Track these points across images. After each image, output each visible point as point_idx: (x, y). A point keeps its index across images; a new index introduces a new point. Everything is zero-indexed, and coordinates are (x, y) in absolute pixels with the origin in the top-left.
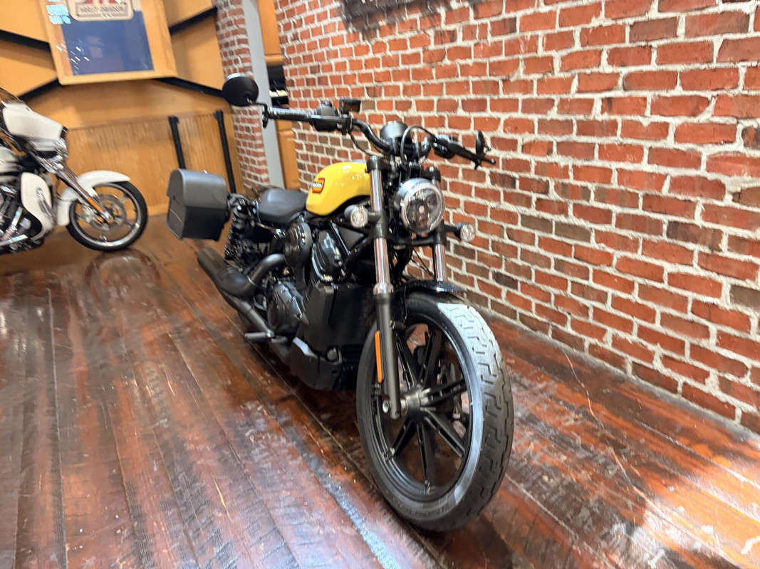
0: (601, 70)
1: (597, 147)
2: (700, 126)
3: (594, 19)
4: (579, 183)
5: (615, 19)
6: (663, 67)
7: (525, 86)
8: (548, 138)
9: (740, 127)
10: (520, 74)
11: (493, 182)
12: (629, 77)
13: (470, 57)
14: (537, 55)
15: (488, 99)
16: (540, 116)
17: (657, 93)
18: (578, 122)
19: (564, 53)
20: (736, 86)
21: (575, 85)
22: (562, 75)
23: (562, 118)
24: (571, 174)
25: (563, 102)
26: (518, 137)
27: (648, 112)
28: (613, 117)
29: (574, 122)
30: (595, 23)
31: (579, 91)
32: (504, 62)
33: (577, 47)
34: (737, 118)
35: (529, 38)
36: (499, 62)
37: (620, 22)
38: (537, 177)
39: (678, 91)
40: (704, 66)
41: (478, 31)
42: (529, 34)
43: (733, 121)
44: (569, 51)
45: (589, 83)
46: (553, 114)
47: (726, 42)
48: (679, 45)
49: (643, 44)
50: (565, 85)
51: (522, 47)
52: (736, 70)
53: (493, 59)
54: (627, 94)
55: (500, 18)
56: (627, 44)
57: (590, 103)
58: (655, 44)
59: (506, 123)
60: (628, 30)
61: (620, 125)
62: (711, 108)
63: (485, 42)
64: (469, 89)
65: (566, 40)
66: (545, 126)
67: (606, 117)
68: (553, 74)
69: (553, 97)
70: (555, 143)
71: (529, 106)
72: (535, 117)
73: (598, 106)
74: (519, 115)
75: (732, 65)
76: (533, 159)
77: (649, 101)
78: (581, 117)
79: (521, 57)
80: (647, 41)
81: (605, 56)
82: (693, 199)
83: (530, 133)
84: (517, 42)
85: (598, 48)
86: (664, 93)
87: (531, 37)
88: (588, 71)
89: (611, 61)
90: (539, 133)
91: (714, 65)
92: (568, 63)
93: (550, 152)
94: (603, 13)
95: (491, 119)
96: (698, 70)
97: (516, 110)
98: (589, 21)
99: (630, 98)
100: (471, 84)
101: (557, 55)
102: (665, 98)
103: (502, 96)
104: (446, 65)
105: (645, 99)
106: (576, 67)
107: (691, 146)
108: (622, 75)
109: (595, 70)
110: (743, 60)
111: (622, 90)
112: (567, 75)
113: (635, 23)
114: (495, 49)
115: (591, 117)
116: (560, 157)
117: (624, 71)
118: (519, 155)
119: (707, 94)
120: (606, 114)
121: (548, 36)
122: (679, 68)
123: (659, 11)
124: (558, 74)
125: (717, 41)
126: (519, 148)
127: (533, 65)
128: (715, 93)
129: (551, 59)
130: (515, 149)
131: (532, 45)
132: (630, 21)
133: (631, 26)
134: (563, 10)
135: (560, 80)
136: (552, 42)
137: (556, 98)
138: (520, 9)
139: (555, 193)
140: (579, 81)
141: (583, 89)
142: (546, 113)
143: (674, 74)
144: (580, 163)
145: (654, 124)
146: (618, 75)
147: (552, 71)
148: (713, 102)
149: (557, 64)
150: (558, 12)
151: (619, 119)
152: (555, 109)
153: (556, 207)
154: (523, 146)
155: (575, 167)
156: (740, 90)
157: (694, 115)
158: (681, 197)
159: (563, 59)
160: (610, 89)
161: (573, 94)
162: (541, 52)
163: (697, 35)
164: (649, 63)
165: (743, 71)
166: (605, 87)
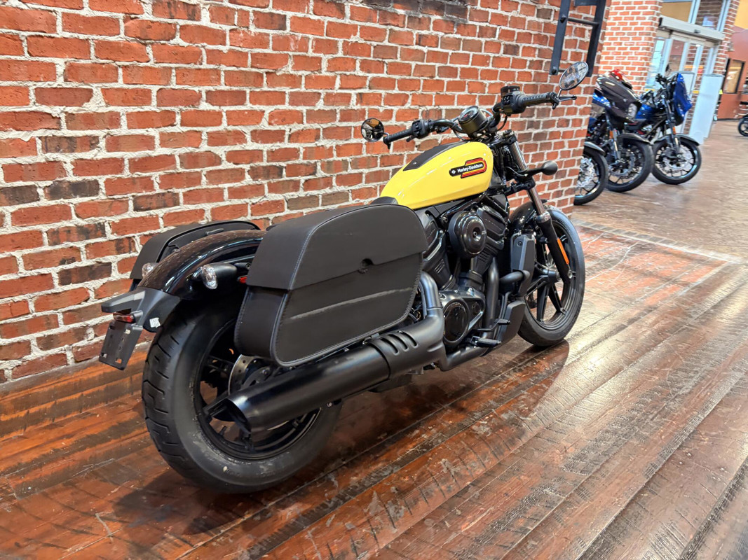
0: (355, 73)
1: (353, 129)
2: (405, 111)
3: (352, 36)
4: (340, 159)
5: (365, 40)
6: (390, 76)
7: (293, 80)
8: (316, 126)
9: (420, 111)
10: (289, 69)
11: (254, 178)
12: (373, 80)
13: (224, 44)
14: (307, 55)
15: (248, 91)
16: (308, 108)
17: (387, 91)
18: (341, 111)
19: (330, 56)
20: (419, 89)
21: (338, 82)
22: (328, 74)
23: (328, 108)
24: (335, 153)
25: (328, 95)
26: (286, 128)
27: (382, 104)
28: (363, 107)
29: (338, 111)
30: (353, 39)
31: (340, 88)
32: (271, 55)
33: (340, 54)
34: (420, 106)
35: (300, 38)
36: (265, 55)
37: (369, 43)
38: (305, 162)
39: (396, 91)
40: (408, 78)
41: (236, 16)
42: (300, 35)
43: (417, 107)
44: (335, 56)
45: (349, 82)
46: (320, 105)
47: (417, 65)
48: (398, 64)
49: (380, 60)
50: (330, 82)
51: (292, 44)
52: (419, 80)
53: (256, 50)
54: (371, 91)
55: (267, 10)
56: (371, 59)
57: (349, 96)
58: (386, 61)
59: (272, 116)
60: (372, 49)
61: (367, 113)
62: (410, 100)
63: (246, 29)
64: (219, 80)
65: (331, 47)
66: (312, 116)
67: (358, 107)
68: (321, 73)
69: (320, 91)
70: (321, 130)
71: (296, 99)
72: (304, 109)
73: (354, 98)
74: (286, 107)
75: (418, 78)
76: (300, 146)
77: (383, 96)
78: (343, 107)
79: (291, 53)
80: (383, 59)
81: (358, 64)
82: (403, 153)
83: (299, 123)
84: (286, 38)
85: (354, 57)
86: (390, 92)
87: (302, 38)
88: (348, 73)
89: (362, 69)
90: (307, 122)
91: (412, 77)
92: (333, 65)
93: (317, 138)
94: (358, 34)
95: (252, 112)
96: (405, 79)
97: (283, 103)
98: (349, 37)
99: (372, 93)
100: (222, 73)
101: (325, 58)
102: (391, 94)
103: (265, 88)
104: (178, 46)
105: (381, 95)
106: (340, 70)
107: (402, 122)
108: (369, 78)
109: (352, 73)
110: (422, 76)
111: (368, 89)
112: (332, 74)
113: (378, 45)
114: (261, 41)
115: (350, 108)
116: (326, 140)
117: (370, 76)
118: (286, 144)
119: (408, 93)
120: (359, 105)
121: (317, 40)
122: (397, 77)
123: (389, 42)
124: (324, 73)
125: (413, 64)
126: (286, 137)
127: (301, 62)
128: (412, 92)
129: (320, 60)
130: (282, 140)
131: (303, 45)
132: (375, 44)
133: (374, 47)
134: (330, 23)
135: (327, 77)
136: (320, 46)
137: (323, 92)
138: (289, 10)
139: (322, 172)
140: (341, 80)
141: (344, 86)
142: (314, 105)
143: (395, 80)
144: (341, 143)
145: (386, 111)
146: (366, 78)
147: (319, 70)
148: (411, 97)
149: (324, 65)
150: (326, 24)
151: (366, 108)
152: (321, 101)
153: (322, 183)
154: (290, 136)
155: (337, 146)
156: (420, 92)
157: (403, 105)
158: (398, 154)
159: (329, 61)
160: (360, 88)
161: (337, 90)
162: (311, 53)
163: (406, 60)
164: (383, 72)
165: (422, 81)
166: (359, 86)
